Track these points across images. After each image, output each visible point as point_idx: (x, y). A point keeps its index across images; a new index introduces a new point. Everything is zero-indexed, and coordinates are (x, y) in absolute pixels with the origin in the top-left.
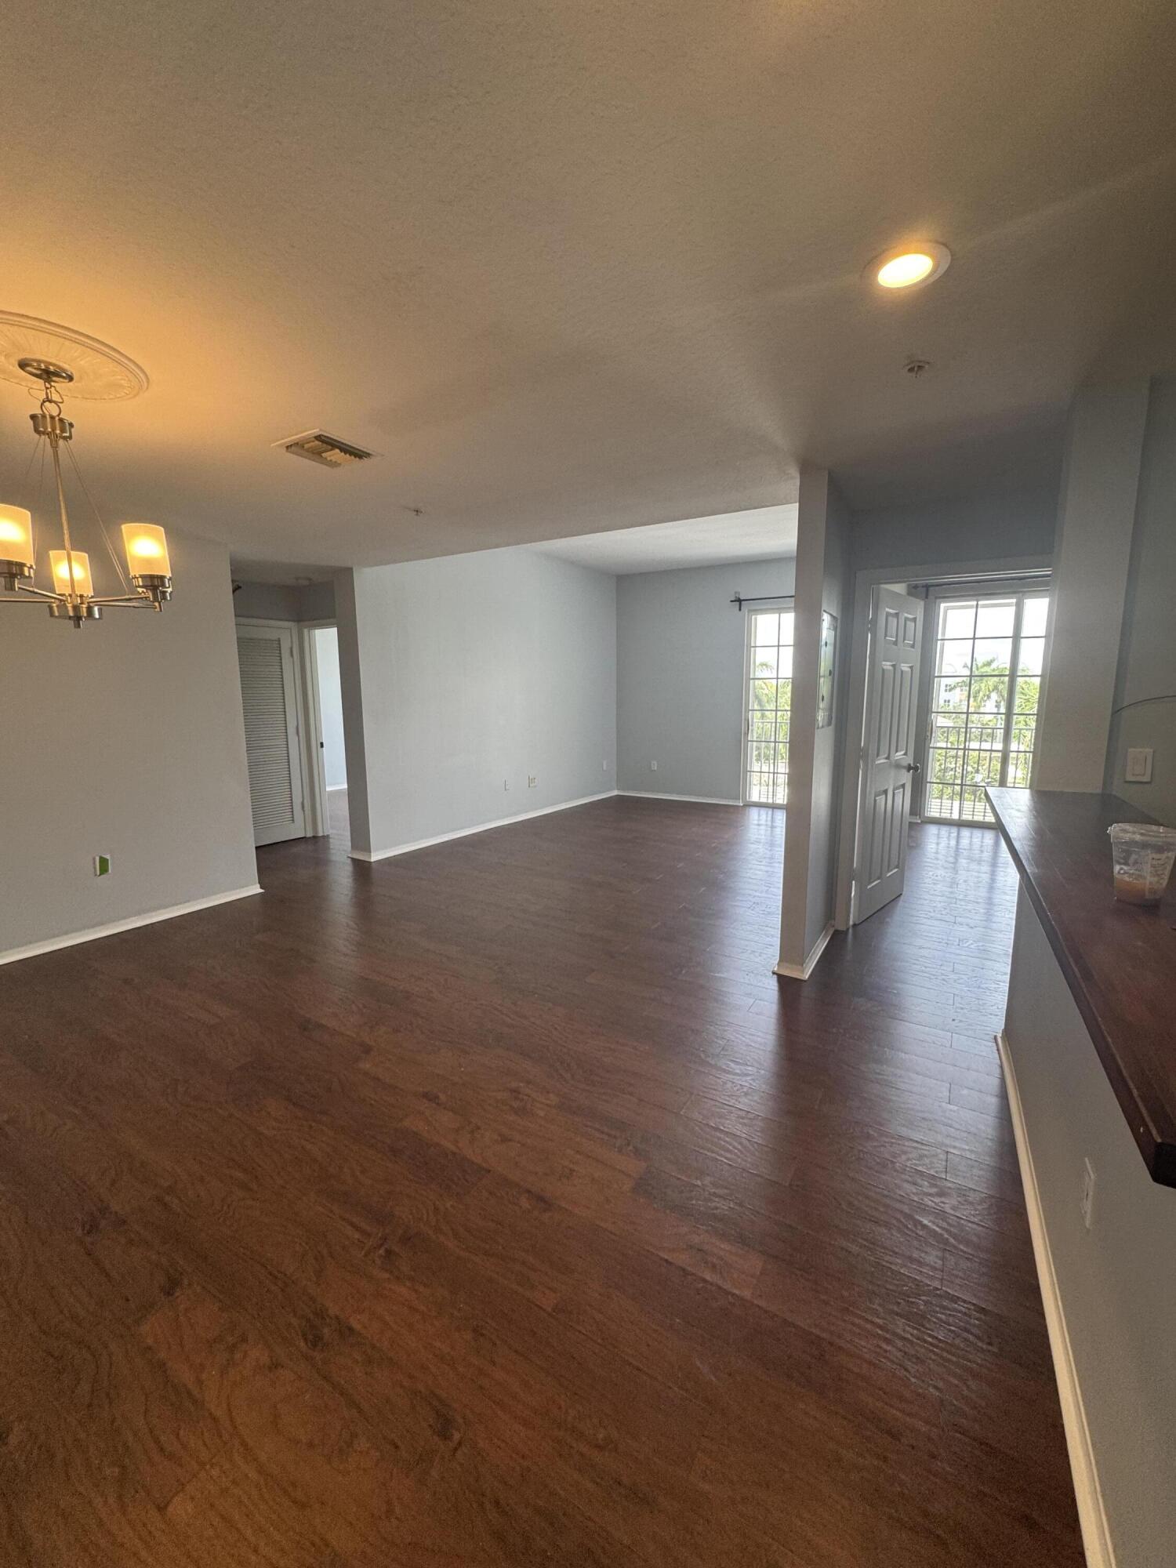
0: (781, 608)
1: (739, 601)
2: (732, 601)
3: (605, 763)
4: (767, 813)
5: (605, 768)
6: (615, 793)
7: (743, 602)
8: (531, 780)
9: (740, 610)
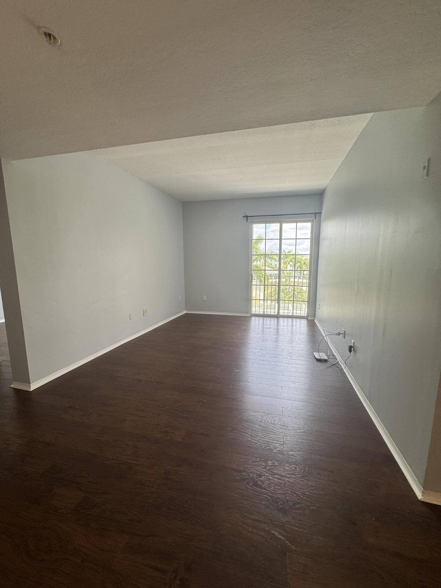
0: (266, 221)
1: (247, 217)
2: (243, 217)
3: (180, 297)
4: (274, 320)
5: (180, 301)
6: (185, 312)
7: (248, 218)
8: (144, 312)
9: (247, 221)
